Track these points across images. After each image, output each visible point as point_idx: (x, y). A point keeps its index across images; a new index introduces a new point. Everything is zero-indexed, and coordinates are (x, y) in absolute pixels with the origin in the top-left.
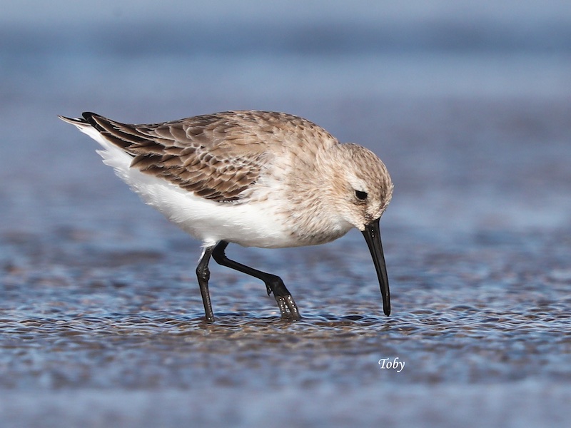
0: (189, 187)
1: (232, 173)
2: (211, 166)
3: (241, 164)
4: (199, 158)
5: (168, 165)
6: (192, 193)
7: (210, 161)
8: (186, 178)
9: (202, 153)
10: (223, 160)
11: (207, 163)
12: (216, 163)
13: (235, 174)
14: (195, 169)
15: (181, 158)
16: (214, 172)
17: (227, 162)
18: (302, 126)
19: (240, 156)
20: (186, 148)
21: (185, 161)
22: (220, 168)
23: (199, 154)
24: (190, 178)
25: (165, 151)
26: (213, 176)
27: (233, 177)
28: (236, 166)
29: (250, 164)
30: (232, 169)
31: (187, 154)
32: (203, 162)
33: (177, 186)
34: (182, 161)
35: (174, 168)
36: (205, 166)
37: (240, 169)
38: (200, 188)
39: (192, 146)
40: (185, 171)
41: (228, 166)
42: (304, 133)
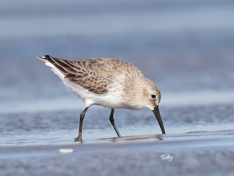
0: (86, 88)
1: (102, 84)
2: (94, 81)
3: (105, 80)
4: (90, 78)
5: (78, 79)
6: (87, 90)
7: (94, 79)
8: (85, 85)
9: (91, 75)
10: (99, 79)
11: (93, 80)
12: (96, 80)
13: (103, 84)
14: (88, 81)
15: (83, 77)
16: (95, 83)
17: (100, 79)
18: (128, 66)
19: (105, 77)
20: (85, 73)
21: (84, 78)
22: (98, 82)
23: (89, 76)
24: (86, 85)
25: (77, 73)
26: (95, 85)
27: (102, 85)
28: (103, 81)
29: (109, 81)
30: (102, 82)
31: (85, 76)
32: (91, 79)
33: (82, 87)
34: (83, 78)
35: (80, 80)
36: (92, 81)
37: (105, 82)
38: (90, 89)
39: (87, 72)
40: (84, 82)
41: (101, 81)
42: (129, 69)
